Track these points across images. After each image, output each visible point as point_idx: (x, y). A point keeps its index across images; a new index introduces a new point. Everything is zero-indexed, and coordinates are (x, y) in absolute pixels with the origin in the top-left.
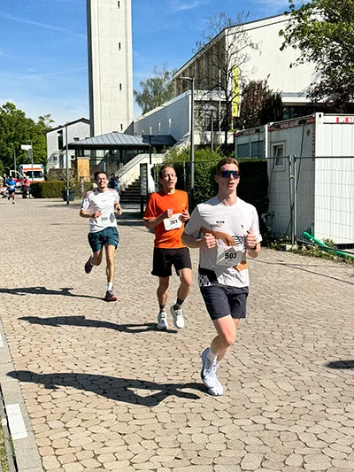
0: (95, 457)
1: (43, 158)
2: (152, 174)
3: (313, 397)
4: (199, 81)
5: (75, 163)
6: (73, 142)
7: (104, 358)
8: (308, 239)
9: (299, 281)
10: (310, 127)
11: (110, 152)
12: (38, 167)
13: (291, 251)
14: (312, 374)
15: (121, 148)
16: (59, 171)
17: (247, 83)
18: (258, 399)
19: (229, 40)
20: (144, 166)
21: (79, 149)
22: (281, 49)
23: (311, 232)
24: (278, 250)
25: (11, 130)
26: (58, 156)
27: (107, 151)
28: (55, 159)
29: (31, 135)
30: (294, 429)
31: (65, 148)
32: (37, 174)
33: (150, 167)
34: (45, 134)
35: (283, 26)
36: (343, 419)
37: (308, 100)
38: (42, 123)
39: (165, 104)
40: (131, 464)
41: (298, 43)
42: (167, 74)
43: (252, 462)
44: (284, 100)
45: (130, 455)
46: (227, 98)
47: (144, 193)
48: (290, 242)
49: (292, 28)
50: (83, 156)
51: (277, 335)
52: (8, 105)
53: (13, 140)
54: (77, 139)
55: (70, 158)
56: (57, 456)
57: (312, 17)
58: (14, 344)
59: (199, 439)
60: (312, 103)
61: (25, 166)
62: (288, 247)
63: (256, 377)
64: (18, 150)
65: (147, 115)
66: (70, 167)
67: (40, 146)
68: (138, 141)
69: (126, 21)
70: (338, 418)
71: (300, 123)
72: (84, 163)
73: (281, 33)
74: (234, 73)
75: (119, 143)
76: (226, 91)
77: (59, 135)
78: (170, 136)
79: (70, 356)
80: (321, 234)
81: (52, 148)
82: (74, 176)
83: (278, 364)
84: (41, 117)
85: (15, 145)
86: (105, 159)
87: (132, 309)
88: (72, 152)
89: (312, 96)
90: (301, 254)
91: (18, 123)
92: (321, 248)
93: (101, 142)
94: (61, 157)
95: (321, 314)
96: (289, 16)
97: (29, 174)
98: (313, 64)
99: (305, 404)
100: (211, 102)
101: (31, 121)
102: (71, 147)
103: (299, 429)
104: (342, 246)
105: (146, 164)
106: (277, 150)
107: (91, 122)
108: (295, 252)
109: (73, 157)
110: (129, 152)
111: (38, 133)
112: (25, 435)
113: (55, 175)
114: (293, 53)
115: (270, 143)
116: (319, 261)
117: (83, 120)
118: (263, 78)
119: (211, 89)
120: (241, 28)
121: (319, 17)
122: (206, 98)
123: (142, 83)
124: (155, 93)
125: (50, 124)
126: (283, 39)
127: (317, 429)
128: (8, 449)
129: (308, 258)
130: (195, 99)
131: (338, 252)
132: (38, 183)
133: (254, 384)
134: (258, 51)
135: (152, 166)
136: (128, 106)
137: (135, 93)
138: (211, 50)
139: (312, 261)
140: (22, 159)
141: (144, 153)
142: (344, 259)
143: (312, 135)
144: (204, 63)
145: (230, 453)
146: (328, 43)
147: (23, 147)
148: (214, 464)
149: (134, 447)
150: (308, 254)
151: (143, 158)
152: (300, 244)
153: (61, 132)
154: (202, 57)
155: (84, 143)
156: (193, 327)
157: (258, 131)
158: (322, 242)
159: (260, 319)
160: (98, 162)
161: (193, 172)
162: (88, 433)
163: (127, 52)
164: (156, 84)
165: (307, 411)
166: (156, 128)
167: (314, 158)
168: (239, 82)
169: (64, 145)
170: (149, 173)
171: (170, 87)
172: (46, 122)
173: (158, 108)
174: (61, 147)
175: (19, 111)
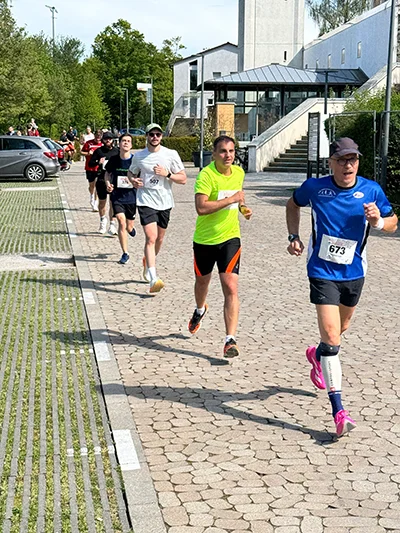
1: (166, 102)
2: (326, 130)
5: (213, 110)
6: (209, 78)
11: (267, 95)
15: (283, 88)
16: (190, 122)
20: (314, 117)
21: (220, 89)
25: (123, 61)
26: (189, 99)
27: (262, 93)
28: (185, 104)
29: (151, 68)
31: (199, 89)
33: (324, 118)
34: (171, 67)
38: (167, 50)
39: (354, 21)
47: (313, 157)
50: (226, 99)
52: (122, 24)
53: (126, 74)
54: (218, 74)
55: (206, 104)
64: (133, 89)
65: (325, 37)
66: (206, 117)
67: (164, 83)
68: (310, 78)
72: (226, 112)
75: (280, 80)
77: (191, 68)
78: (359, 71)
81: (181, 87)
82: (210, 130)
84: (167, 41)
85: (129, 82)
86: (258, 104)
88: (210, 94)
91: (133, 50)
93: (253, 80)
94: (194, 101)
101: (152, 47)
102: (209, 86)
105: (318, 114)
107: (238, 48)
109: (210, 101)
110: (294, 95)
111: (160, 64)
113: (184, 128)
117: (228, 45)
125: (180, 52)
135: (327, 116)
136: (296, 25)
137: (308, 2)
140: (137, 103)
141: (318, 96)
147: (140, 86)
151: (315, 104)
153: (195, 63)
155: (228, 80)
160: (247, 110)
161: (388, 126)
169: (198, 84)
170: (322, 127)
172: (173, 49)
173: (342, 27)
174: (194, 86)
175: (135, 33)
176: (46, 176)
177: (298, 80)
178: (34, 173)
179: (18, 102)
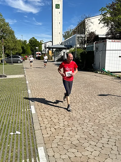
0: (50, 118)
3: (102, 107)
4: (78, 32)
5: (48, 52)
6: (48, 46)
7: (53, 96)
8: (104, 70)
9: (101, 80)
10: (105, 43)
11: (57, 49)
12: (40, 53)
13: (99, 73)
14: (102, 102)
17: (90, 32)
18: (89, 107)
19: (86, 21)
20: (64, 52)
21: (49, 48)
22: (99, 24)
23: (104, 69)
24: (96, 73)
25: (34, 44)
29: (38, 45)
30: (97, 114)
32: (40, 54)
33: (66, 53)
35: (99, 18)
36: (109, 112)
37: (105, 37)
39: (70, 38)
40: (59, 120)
41: (103, 22)
42: (71, 30)
43: (87, 121)
44: (99, 36)
45: (58, 118)
46: (85, 36)
47: (64, 59)
48: (99, 71)
49: (102, 18)
50: (50, 50)
51: (95, 92)
52: (33, 38)
53: (34, 46)
55: (47, 51)
56: (42, 117)
57: (107, 16)
58: (33, 92)
59: (75, 115)
60: (106, 37)
61: (37, 52)
62: (98, 72)
63: (89, 102)
64: (35, 49)
65: (66, 40)
67: (40, 47)
68: (63, 46)
69: (61, 17)
70: (108, 112)
71: (103, 42)
72: (50, 52)
73: (99, 20)
74: (87, 30)
75: (59, 47)
76: (85, 34)
78: (71, 45)
79: (46, 96)
80: (107, 69)
81: (43, 48)
82: (48, 55)
83: (94, 99)
86: (55, 50)
87: (60, 86)
88: (48, 49)
89: (106, 35)
90: (101, 74)
91: (35, 42)
92: (107, 72)
93: (54, 47)
94: (45, 50)
95: (106, 88)
96: (101, 16)
97: (37, 54)
98: (107, 28)
99: (100, 108)
100: (81, 37)
101: (38, 42)
102: (47, 48)
103: (98, 114)
104: (112, 72)
106: (97, 48)
107: (52, 42)
108: (100, 73)
110: (61, 49)
111: (40, 45)
112: (35, 112)
114: (102, 25)
115: (95, 47)
116: (106, 76)
117: (50, 41)
118: (94, 31)
119: (81, 34)
120: (89, 19)
121: (108, 15)
122: (80, 36)
123: (64, 32)
124: (68, 35)
126: (99, 21)
127: (103, 114)
128: (31, 115)
129: (103, 75)
130: (77, 36)
131: (111, 74)
132: (40, 56)
133: (88, 103)
134: (93, 24)
136: (61, 38)
137: (63, 35)
138: (82, 24)
139: (104, 76)
141: (65, 49)
142: (112, 75)
143: (105, 45)
144: (80, 27)
145: (82, 119)
146: (111, 22)
147: (37, 48)
148: (78, 121)
149: (59, 116)
150: (103, 74)
151: (64, 51)
152: (101, 71)
153: (45, 44)
154: (79, 26)
156: (75, 90)
157: (92, 44)
158: (107, 71)
159: (91, 89)
160: (54, 52)
162: (49, 113)
163: (61, 25)
164: (68, 32)
165: (101, 110)
166: (67, 43)
167: (106, 50)
168: (88, 32)
170: (66, 54)
171: (71, 33)
172: (42, 42)
173: (68, 38)
174: (45, 48)
175: (36, 39)
176: (21, 62)
177: (62, 47)
178: (19, 62)
179: (17, 50)
